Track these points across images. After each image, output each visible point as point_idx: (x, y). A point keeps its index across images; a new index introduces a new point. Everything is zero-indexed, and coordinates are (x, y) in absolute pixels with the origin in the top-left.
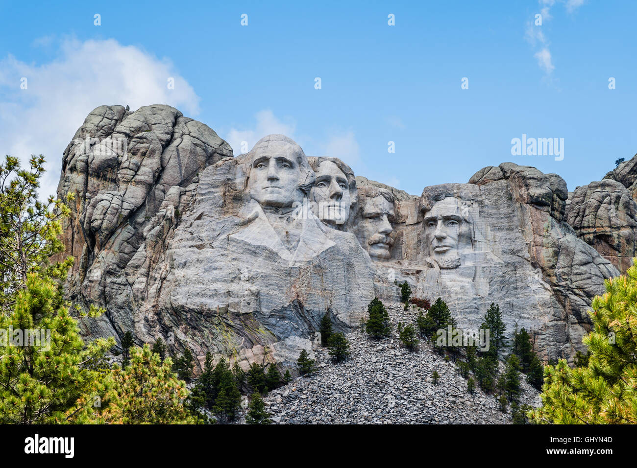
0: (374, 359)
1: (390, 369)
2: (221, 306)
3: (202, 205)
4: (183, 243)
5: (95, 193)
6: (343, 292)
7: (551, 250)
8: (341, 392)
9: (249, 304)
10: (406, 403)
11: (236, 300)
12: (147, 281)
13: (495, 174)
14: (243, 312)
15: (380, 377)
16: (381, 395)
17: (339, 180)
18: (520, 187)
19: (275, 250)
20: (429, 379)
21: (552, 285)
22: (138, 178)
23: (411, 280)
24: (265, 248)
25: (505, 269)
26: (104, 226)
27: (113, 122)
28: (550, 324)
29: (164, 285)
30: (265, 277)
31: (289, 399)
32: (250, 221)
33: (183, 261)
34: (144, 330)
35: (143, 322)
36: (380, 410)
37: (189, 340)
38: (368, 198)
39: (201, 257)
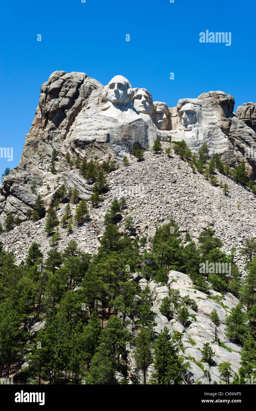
0: (154, 160)
1: (160, 163)
2: (93, 139)
3: (90, 104)
4: (81, 117)
5: (49, 100)
6: (144, 136)
7: (228, 122)
8: (139, 171)
9: (104, 138)
10: (165, 175)
11: (99, 137)
12: (66, 132)
13: (206, 95)
14: (102, 141)
15: (156, 166)
16: (155, 172)
17: (145, 96)
18: (216, 98)
19: (116, 118)
20: (176, 167)
21: (228, 136)
22: (67, 95)
23: (173, 136)
24: (112, 118)
25: (210, 130)
26: (51, 111)
27: (60, 76)
28: (227, 150)
29: (72, 133)
30: (111, 128)
31: (118, 174)
32: (107, 108)
33: (79, 123)
34: (64, 150)
35: (63, 146)
36: (154, 178)
37: (80, 153)
38: (157, 106)
39: (87, 121)
